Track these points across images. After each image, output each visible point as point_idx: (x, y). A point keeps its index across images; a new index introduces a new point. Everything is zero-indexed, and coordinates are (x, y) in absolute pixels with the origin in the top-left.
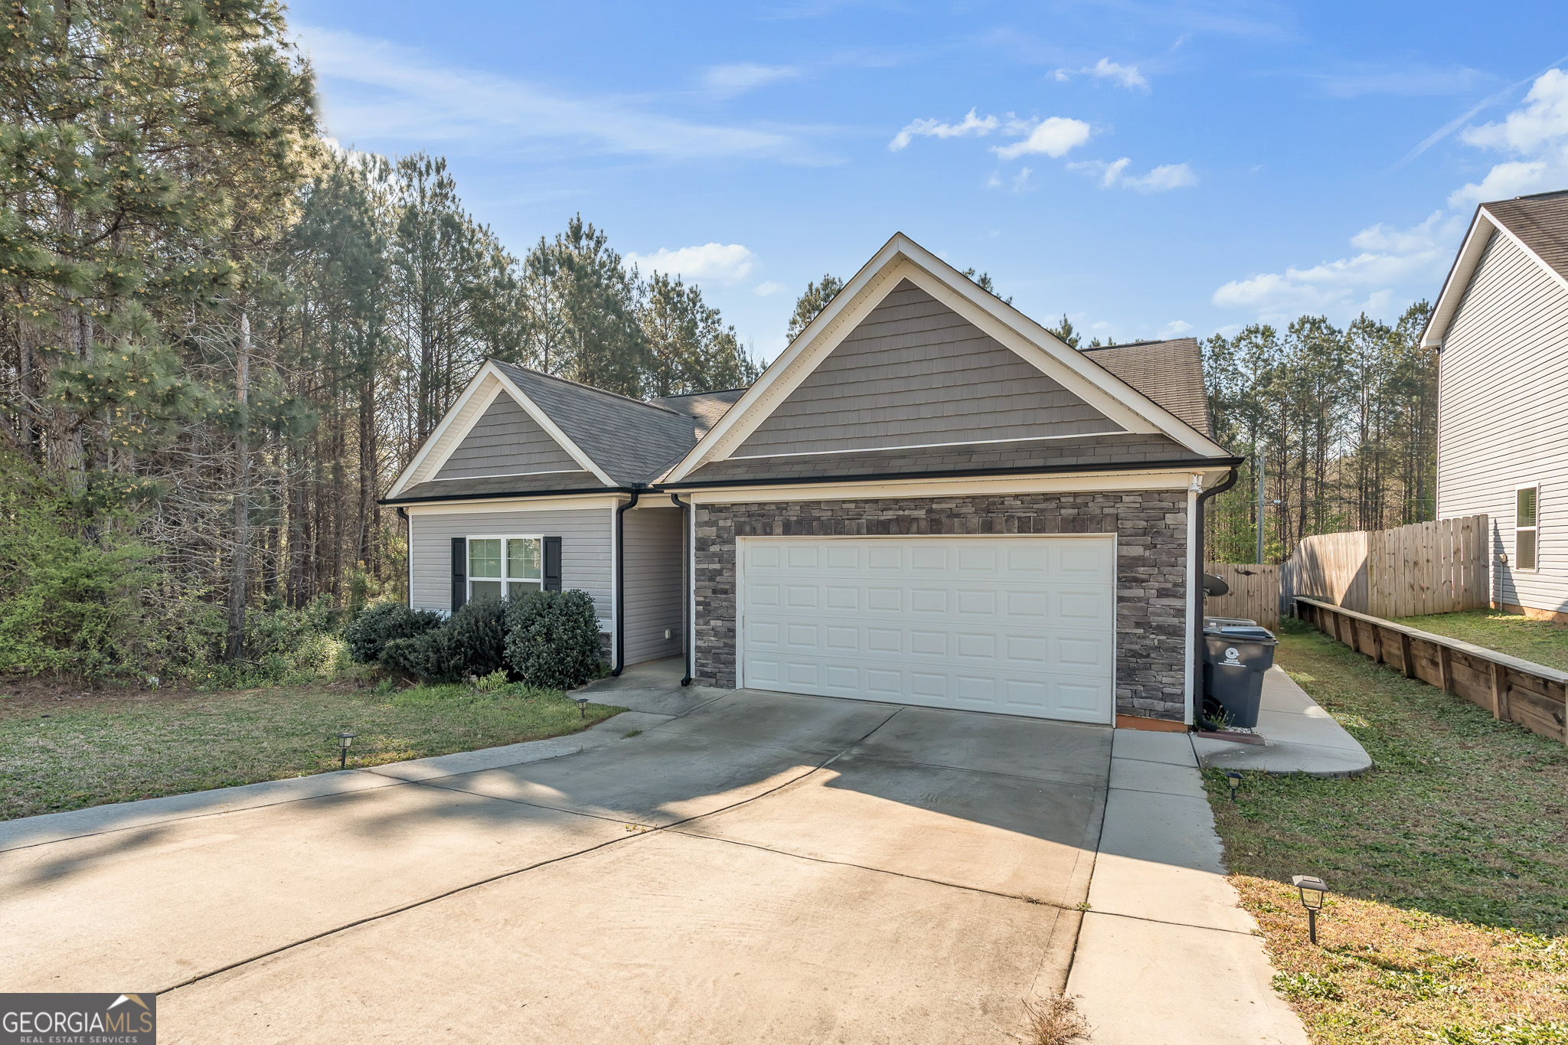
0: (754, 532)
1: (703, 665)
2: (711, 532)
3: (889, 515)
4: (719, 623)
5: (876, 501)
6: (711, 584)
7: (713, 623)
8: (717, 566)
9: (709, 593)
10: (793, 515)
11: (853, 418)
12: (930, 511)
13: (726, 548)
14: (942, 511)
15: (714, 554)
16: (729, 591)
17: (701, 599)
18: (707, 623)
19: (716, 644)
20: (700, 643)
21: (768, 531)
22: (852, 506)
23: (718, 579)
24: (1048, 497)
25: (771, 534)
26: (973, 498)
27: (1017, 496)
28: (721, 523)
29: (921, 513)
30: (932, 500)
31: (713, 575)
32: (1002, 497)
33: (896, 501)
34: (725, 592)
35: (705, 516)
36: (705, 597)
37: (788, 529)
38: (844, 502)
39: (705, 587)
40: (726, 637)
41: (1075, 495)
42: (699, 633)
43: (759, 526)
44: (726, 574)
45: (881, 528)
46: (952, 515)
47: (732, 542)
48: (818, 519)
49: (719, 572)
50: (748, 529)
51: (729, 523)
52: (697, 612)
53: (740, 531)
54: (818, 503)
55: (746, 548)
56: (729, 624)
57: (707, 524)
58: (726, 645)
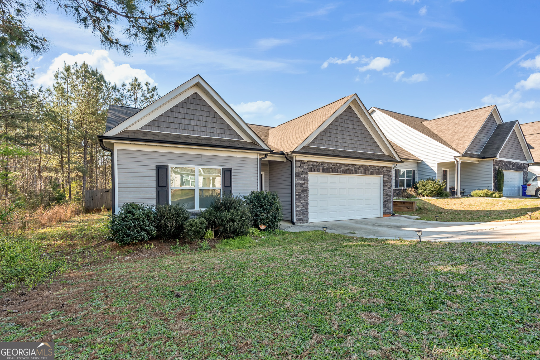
0: (314, 171)
1: (299, 216)
2: (301, 170)
3: (347, 168)
4: (303, 201)
5: (344, 164)
6: (301, 188)
7: (302, 201)
8: (303, 182)
9: (301, 191)
10: (325, 166)
11: (338, 140)
12: (355, 168)
13: (306, 176)
14: (357, 168)
15: (302, 178)
16: (306, 190)
17: (298, 193)
18: (300, 202)
19: (303, 208)
20: (298, 209)
21: (318, 171)
22: (339, 165)
23: (303, 186)
24: (374, 167)
25: (319, 172)
26: (363, 165)
27: (370, 166)
28: (304, 167)
29: (353, 168)
30: (355, 165)
31: (301, 185)
32: (367, 166)
33: (348, 164)
34: (306, 191)
35: (299, 164)
36: (299, 193)
37: (324, 171)
38: (337, 163)
39: (300, 189)
40: (306, 206)
41: (378, 166)
42: (297, 205)
43: (316, 169)
44: (306, 184)
45: (345, 172)
46: (359, 169)
47: (308, 174)
48: (331, 168)
49: (304, 184)
50: (313, 170)
51: (307, 167)
52: (296, 198)
53: (310, 171)
54: (331, 163)
55: (312, 176)
56: (306, 201)
57: (300, 167)
58: (306, 209)
